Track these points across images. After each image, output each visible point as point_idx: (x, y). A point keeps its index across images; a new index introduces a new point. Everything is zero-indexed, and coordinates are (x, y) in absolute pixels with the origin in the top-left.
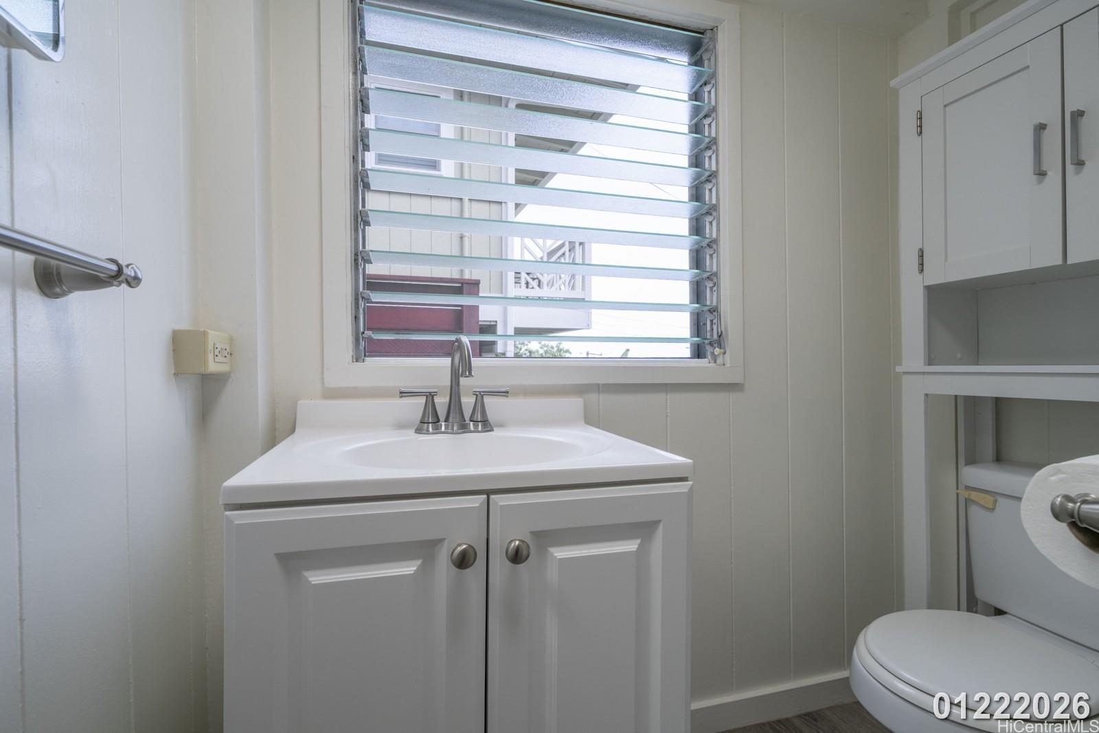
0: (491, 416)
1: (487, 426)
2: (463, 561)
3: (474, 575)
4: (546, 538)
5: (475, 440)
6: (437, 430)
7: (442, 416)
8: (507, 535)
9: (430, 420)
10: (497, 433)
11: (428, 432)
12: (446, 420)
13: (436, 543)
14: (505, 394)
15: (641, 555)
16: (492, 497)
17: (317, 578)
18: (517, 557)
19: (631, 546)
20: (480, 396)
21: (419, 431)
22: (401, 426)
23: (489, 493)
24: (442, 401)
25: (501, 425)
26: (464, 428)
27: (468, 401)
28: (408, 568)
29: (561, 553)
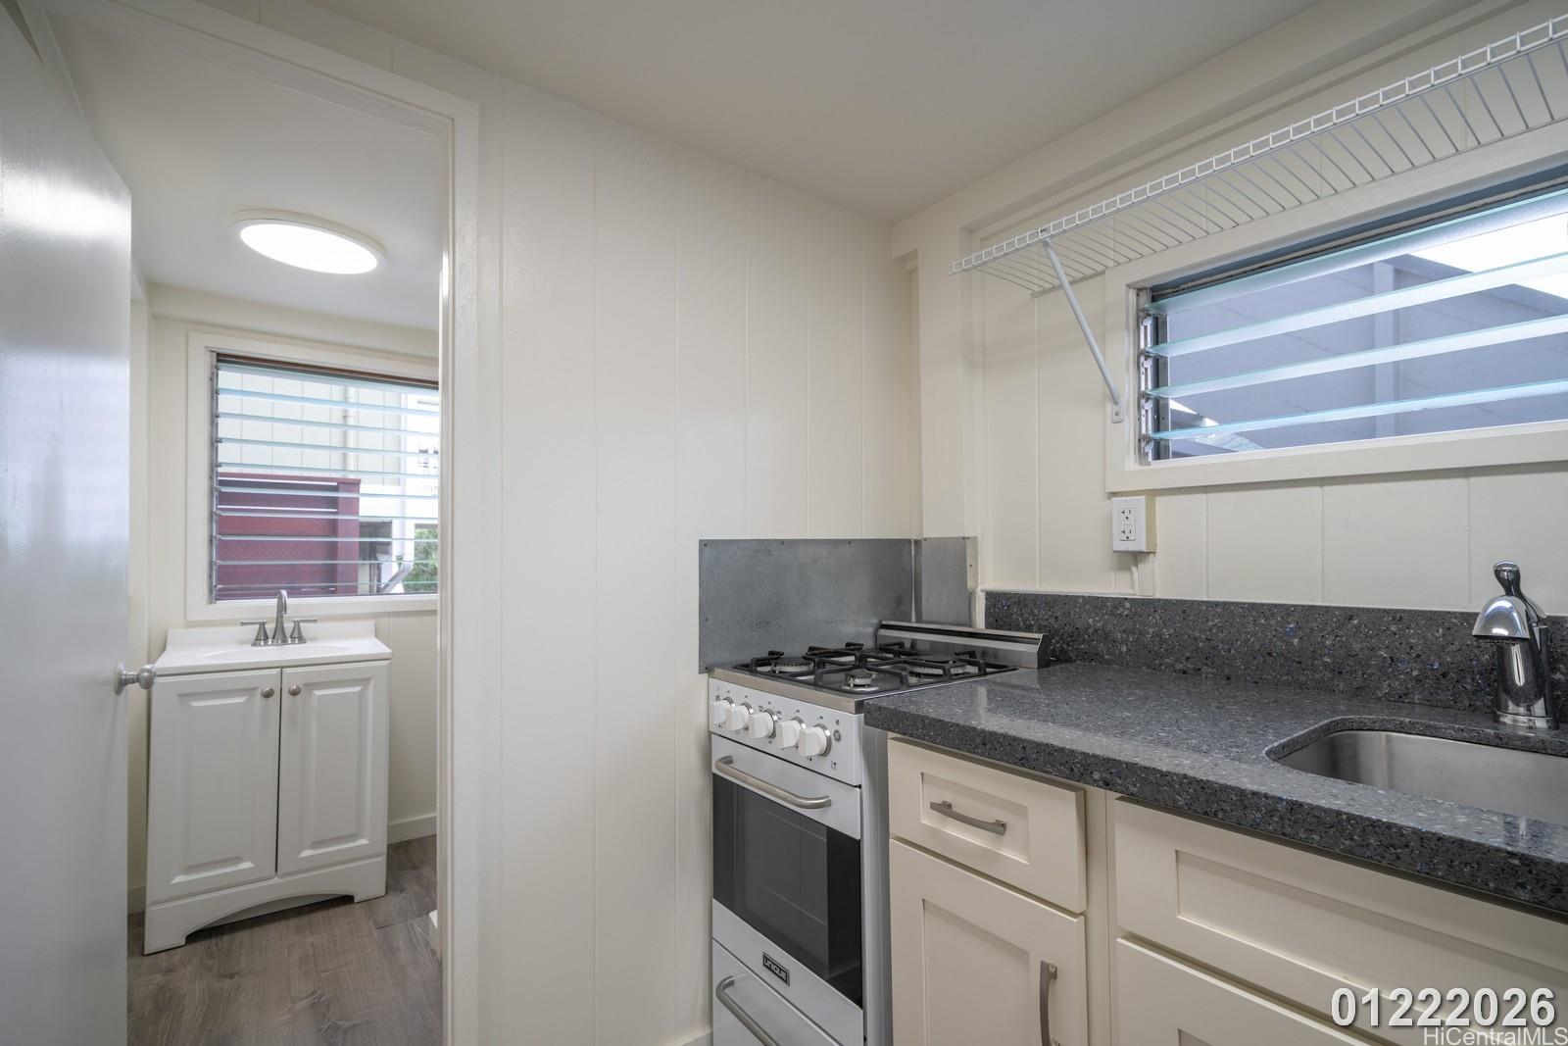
0: (304, 634)
1: (301, 640)
2: (268, 695)
3: (274, 701)
4: (312, 686)
5: (292, 647)
6: (266, 644)
7: (270, 635)
8: (290, 684)
9: (262, 637)
10: (309, 644)
11: (260, 645)
12: (274, 638)
13: (254, 689)
14: (315, 621)
15: (361, 695)
16: (284, 670)
17: (195, 704)
18: (294, 693)
19: (357, 689)
20: (297, 623)
21: (254, 645)
22: (242, 643)
23: (282, 667)
24: (270, 627)
25: (313, 639)
26: (285, 642)
27: (289, 626)
28: (242, 700)
29: (318, 693)
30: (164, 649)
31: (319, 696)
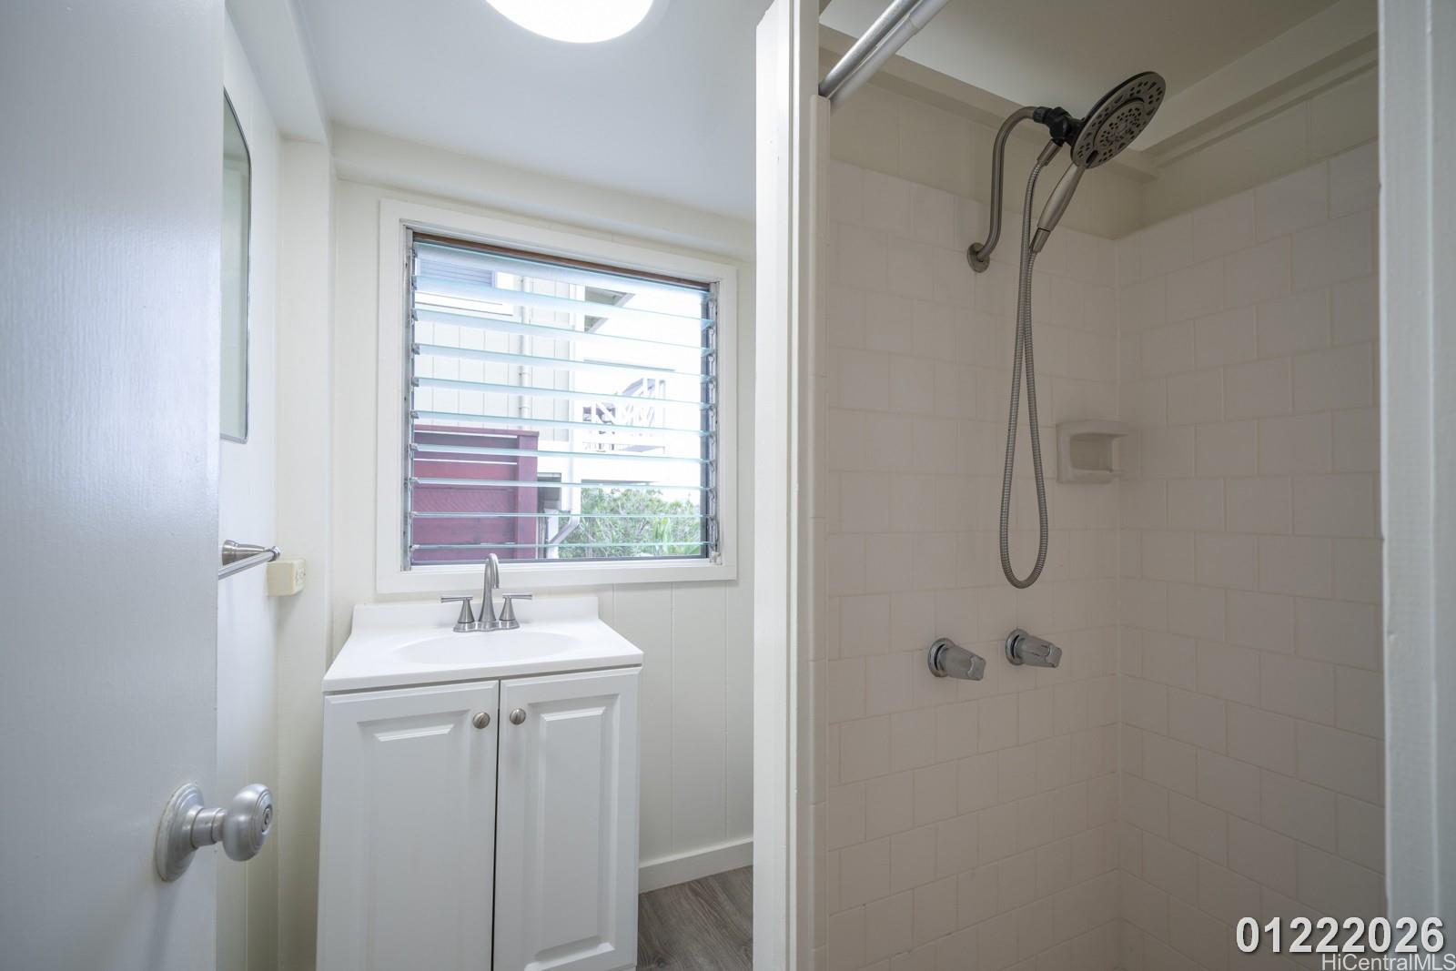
0: (517, 615)
1: (514, 623)
2: (481, 724)
3: (490, 730)
4: (538, 707)
5: (503, 636)
6: (471, 629)
7: (476, 617)
8: (511, 706)
9: (467, 620)
10: (523, 629)
11: (464, 631)
12: (480, 620)
13: (464, 712)
14: (530, 597)
15: (605, 717)
16: (502, 681)
17: (384, 737)
18: (517, 720)
19: (598, 711)
20: (508, 599)
21: (456, 629)
22: (442, 625)
23: (500, 679)
24: (476, 603)
25: (526, 622)
26: (494, 626)
27: (498, 602)
28: (445, 730)
29: (549, 717)
30: (349, 632)
31: (549, 722)
